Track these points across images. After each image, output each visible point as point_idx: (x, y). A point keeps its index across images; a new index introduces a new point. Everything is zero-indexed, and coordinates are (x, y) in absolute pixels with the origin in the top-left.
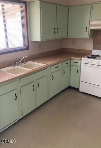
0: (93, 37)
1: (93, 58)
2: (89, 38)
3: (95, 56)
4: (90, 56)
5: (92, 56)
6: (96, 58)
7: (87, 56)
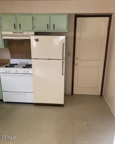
0: (8, 47)
1: (11, 67)
2: (3, 48)
3: (13, 65)
4: (8, 65)
5: (10, 65)
6: (14, 67)
7: (5, 66)
